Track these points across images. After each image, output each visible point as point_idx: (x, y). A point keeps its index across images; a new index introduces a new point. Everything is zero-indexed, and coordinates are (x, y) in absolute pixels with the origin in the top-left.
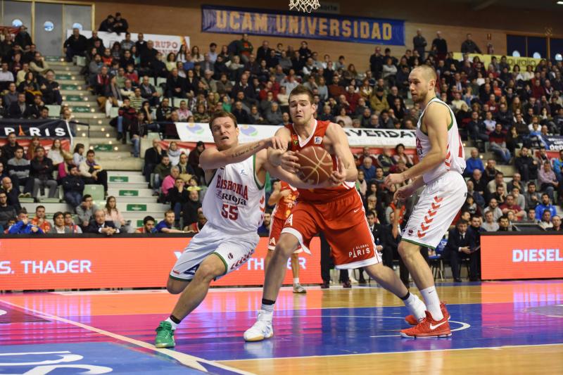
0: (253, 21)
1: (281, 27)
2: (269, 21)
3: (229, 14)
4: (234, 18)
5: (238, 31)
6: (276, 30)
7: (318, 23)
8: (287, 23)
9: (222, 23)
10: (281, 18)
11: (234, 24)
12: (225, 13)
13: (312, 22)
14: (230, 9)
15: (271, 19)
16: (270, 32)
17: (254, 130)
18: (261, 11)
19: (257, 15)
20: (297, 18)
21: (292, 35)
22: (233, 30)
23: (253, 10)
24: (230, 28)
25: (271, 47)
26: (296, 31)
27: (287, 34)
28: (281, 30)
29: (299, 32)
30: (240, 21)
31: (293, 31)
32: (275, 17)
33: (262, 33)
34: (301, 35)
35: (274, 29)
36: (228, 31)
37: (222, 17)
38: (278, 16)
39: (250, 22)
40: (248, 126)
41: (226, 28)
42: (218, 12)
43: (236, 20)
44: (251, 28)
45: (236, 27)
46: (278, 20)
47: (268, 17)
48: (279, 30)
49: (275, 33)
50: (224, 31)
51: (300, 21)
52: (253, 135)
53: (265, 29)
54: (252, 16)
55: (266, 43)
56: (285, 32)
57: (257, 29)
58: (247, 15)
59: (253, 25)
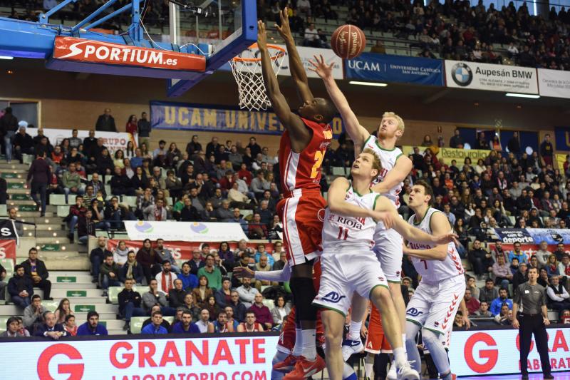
0: (202, 117)
1: (231, 123)
2: (218, 117)
3: (177, 111)
4: (183, 113)
5: (187, 127)
6: (225, 125)
7: (267, 118)
8: (237, 119)
9: (170, 119)
10: (230, 113)
11: (183, 120)
12: (173, 109)
13: (262, 117)
14: (178, 104)
15: (220, 114)
16: (219, 128)
17: (205, 227)
18: (210, 107)
19: (206, 110)
20: (246, 113)
21: (241, 130)
22: (182, 126)
23: (201, 106)
24: (179, 124)
25: (220, 143)
26: (246, 127)
27: (237, 129)
28: (230, 125)
29: (249, 127)
30: (189, 116)
31: (243, 126)
32: (225, 113)
33: (211, 129)
34: (250, 130)
35: (223, 124)
36: (177, 127)
37: (170, 112)
38: (227, 111)
39: (199, 118)
40: (198, 224)
41: (175, 124)
42: (167, 108)
43: (184, 116)
44: (200, 124)
45: (185, 123)
46: (228, 115)
47: (217, 112)
48: (228, 126)
49: (224, 128)
50: (173, 127)
51: (249, 116)
52: (203, 233)
53: (215, 125)
54: (200, 112)
55: (215, 139)
56: (235, 127)
57: (206, 124)
58: (196, 110)
59: (202, 121)
